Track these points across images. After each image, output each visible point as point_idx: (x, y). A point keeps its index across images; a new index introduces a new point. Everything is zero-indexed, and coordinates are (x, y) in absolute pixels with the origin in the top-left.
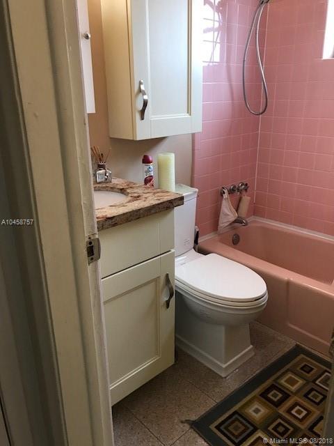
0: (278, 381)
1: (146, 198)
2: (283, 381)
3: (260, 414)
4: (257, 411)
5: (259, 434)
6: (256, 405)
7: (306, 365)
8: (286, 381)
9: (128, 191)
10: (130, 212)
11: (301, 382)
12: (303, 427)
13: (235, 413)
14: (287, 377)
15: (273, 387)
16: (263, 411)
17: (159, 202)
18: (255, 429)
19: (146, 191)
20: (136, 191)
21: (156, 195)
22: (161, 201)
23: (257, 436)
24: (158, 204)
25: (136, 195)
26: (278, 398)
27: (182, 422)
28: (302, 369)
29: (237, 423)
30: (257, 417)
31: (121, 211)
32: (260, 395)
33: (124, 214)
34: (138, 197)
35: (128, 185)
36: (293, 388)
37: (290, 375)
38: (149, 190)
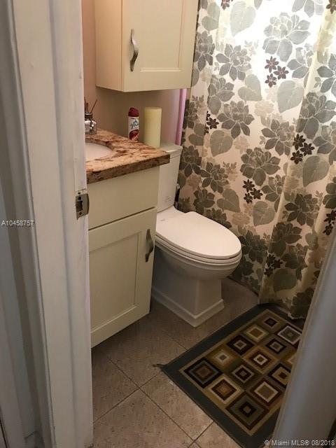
0: (244, 332)
1: (132, 154)
2: (248, 332)
3: (225, 360)
4: (223, 358)
5: (224, 377)
6: (222, 353)
7: (270, 319)
8: (251, 333)
9: (114, 145)
10: (116, 167)
11: (264, 333)
13: (204, 359)
14: (252, 329)
15: (239, 337)
16: (228, 358)
17: (146, 159)
18: (220, 374)
19: (132, 146)
20: (121, 145)
21: (142, 151)
23: (222, 379)
24: (145, 161)
25: (122, 149)
26: (243, 347)
27: (154, 366)
28: (266, 322)
29: (204, 367)
30: (222, 363)
31: (108, 165)
32: (227, 344)
33: (110, 169)
34: (125, 152)
36: (257, 339)
37: (255, 327)
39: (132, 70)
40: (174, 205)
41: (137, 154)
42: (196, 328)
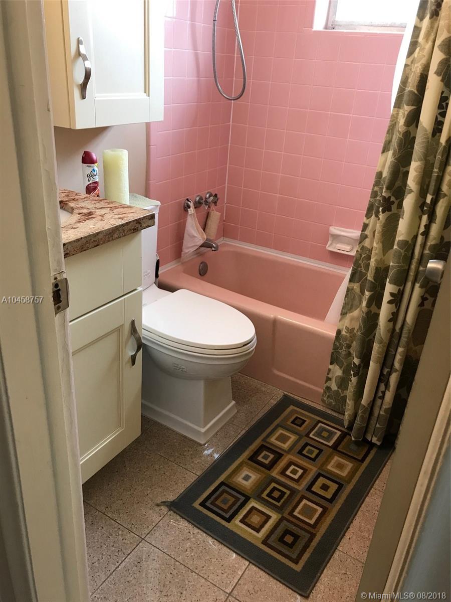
0: (268, 440)
1: (102, 216)
2: (273, 440)
3: (250, 481)
4: (247, 478)
5: (253, 503)
6: (245, 472)
7: (297, 418)
8: (276, 439)
9: (71, 205)
11: (293, 438)
12: (301, 487)
13: (222, 484)
15: (262, 448)
16: (254, 477)
17: (123, 222)
18: (247, 499)
20: (82, 205)
21: (116, 211)
22: (126, 220)
23: (250, 506)
24: (123, 225)
27: (158, 505)
28: (293, 422)
29: (225, 495)
30: (247, 484)
32: (249, 459)
34: (90, 214)
37: (280, 431)
38: (103, 204)
39: (83, 97)
40: (155, 283)
41: (108, 216)
42: (205, 444)
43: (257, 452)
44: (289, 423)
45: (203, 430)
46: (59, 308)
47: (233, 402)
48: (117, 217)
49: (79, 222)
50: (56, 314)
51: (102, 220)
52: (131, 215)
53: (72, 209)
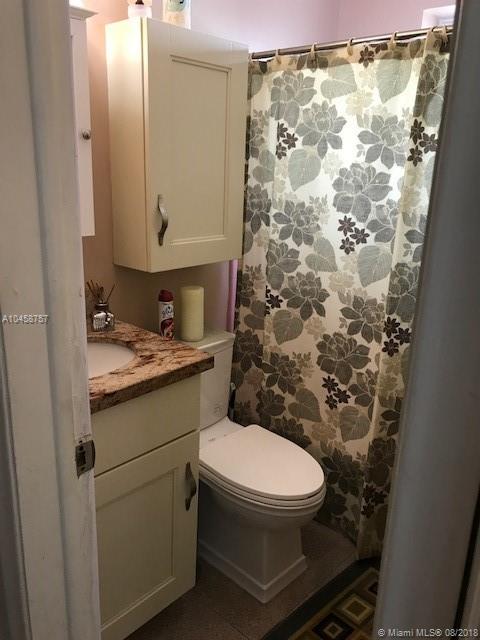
0: (339, 609)
1: (162, 359)
2: (344, 609)
7: (376, 583)
8: (349, 609)
9: (137, 346)
10: (138, 384)
11: (368, 609)
14: (351, 602)
15: (330, 618)
17: (179, 366)
19: (162, 347)
20: (147, 346)
21: (176, 354)
22: (183, 364)
24: (178, 370)
25: (147, 353)
26: (337, 634)
28: (371, 588)
31: (127, 381)
32: (313, 630)
33: (130, 387)
34: (151, 357)
35: (137, 335)
36: (358, 619)
37: (355, 599)
38: (167, 345)
39: (161, 244)
40: (229, 415)
41: (168, 360)
42: (266, 604)
43: (324, 623)
44: (366, 589)
45: (265, 588)
46: (83, 469)
47: (303, 557)
48: (175, 361)
49: (138, 366)
50: (79, 475)
51: (159, 365)
52: (190, 359)
53: (137, 350)
